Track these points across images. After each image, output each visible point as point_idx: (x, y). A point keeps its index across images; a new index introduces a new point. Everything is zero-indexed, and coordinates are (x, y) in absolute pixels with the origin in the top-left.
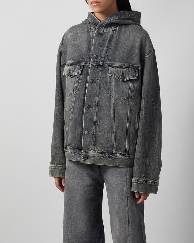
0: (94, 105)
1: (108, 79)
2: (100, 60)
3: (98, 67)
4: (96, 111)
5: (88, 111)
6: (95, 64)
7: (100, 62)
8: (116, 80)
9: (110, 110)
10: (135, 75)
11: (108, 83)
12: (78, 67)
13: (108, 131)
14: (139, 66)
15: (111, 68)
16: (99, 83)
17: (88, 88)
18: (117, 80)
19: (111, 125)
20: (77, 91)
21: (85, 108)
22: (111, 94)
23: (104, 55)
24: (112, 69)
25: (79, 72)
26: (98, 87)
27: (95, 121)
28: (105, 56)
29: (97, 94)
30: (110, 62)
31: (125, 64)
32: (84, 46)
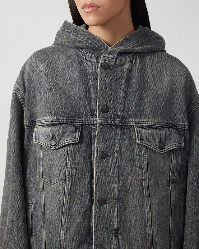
0: (111, 199)
1: (137, 149)
2: (114, 114)
3: (113, 129)
4: (116, 209)
5: (100, 210)
6: (107, 122)
7: (117, 119)
8: (151, 150)
9: (142, 207)
10: (181, 140)
11: (137, 158)
12: (71, 128)
13: (140, 245)
14: (185, 125)
15: (140, 129)
16: (116, 158)
17: (96, 168)
18: (153, 150)
19: (146, 233)
20: (73, 174)
21: (95, 205)
22: (143, 176)
23: (122, 106)
24: (144, 131)
25: (75, 138)
26: (116, 165)
27: (115, 227)
28: (124, 108)
29: (115, 179)
30: (137, 118)
31: (163, 121)
32: (77, 89)
